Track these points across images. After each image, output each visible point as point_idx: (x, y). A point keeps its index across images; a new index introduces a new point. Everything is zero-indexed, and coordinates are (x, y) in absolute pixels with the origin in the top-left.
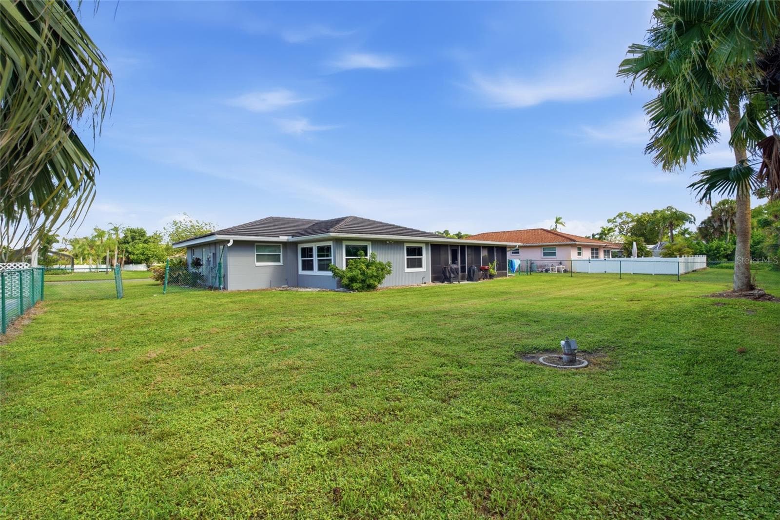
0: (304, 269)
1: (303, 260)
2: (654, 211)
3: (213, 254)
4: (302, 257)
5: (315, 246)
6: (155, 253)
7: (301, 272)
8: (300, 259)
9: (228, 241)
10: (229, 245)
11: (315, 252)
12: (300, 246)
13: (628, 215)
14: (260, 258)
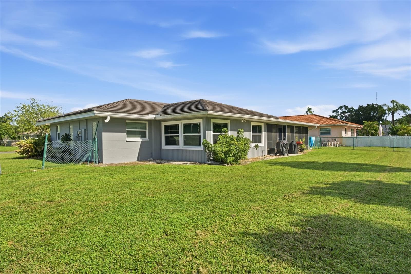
0: (167, 144)
1: (166, 137)
2: (367, 105)
3: (85, 130)
4: (165, 134)
5: (181, 124)
6: (6, 131)
7: (164, 147)
8: (163, 136)
9: (106, 118)
10: (107, 121)
11: (181, 129)
12: (163, 124)
13: (346, 108)
14: (130, 134)
